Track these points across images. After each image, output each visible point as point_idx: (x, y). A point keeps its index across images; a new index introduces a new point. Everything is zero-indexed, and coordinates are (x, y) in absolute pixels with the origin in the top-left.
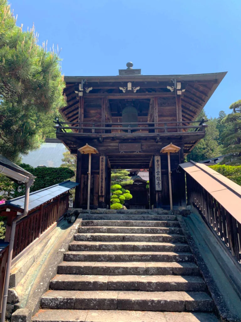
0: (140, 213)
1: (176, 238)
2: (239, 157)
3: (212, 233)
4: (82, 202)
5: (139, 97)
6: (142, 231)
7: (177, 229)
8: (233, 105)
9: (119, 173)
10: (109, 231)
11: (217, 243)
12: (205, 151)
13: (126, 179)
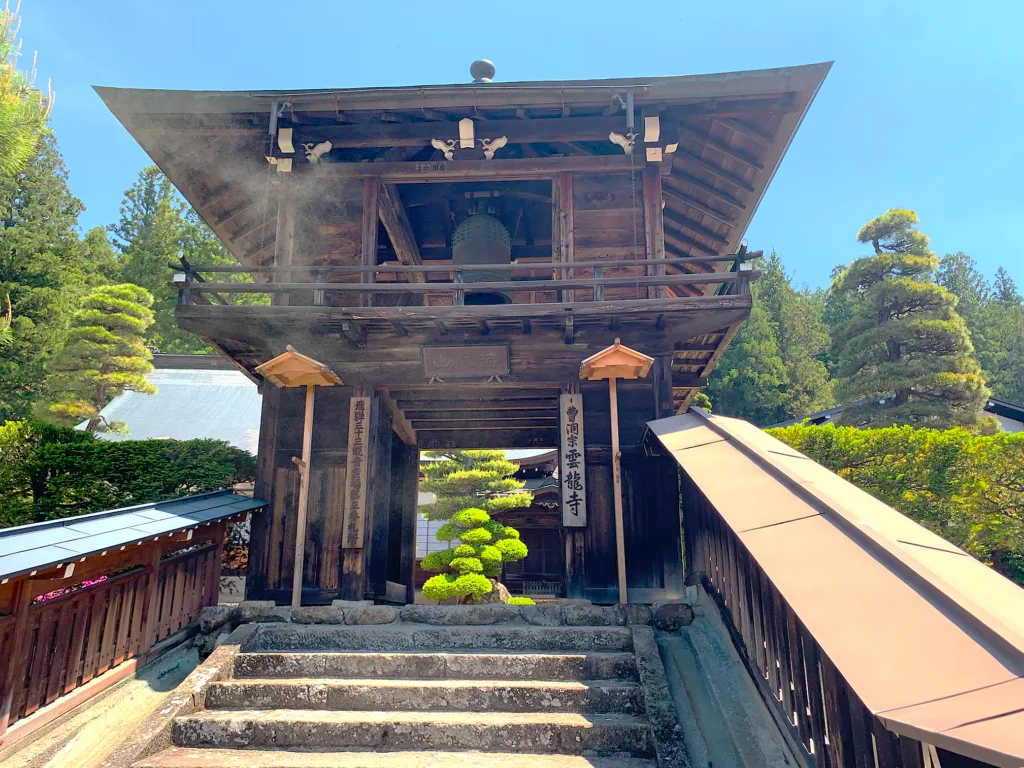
0: (493, 620)
1: (613, 734)
2: (895, 410)
3: (765, 709)
4: (277, 577)
5: (501, 172)
6: (476, 702)
7: (625, 687)
8: (869, 228)
9: (482, 469)
10: (337, 700)
11: (787, 763)
12: (786, 395)
13: (504, 489)
